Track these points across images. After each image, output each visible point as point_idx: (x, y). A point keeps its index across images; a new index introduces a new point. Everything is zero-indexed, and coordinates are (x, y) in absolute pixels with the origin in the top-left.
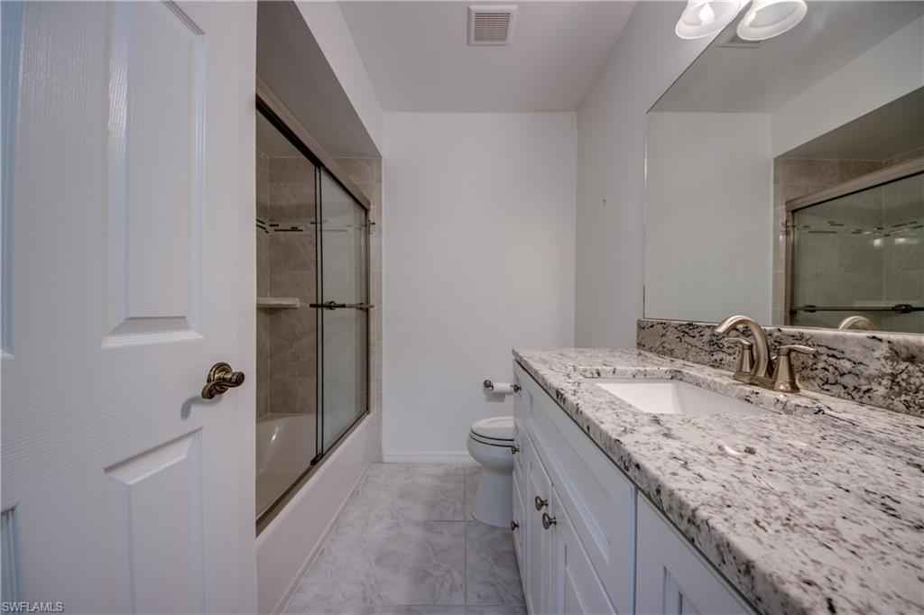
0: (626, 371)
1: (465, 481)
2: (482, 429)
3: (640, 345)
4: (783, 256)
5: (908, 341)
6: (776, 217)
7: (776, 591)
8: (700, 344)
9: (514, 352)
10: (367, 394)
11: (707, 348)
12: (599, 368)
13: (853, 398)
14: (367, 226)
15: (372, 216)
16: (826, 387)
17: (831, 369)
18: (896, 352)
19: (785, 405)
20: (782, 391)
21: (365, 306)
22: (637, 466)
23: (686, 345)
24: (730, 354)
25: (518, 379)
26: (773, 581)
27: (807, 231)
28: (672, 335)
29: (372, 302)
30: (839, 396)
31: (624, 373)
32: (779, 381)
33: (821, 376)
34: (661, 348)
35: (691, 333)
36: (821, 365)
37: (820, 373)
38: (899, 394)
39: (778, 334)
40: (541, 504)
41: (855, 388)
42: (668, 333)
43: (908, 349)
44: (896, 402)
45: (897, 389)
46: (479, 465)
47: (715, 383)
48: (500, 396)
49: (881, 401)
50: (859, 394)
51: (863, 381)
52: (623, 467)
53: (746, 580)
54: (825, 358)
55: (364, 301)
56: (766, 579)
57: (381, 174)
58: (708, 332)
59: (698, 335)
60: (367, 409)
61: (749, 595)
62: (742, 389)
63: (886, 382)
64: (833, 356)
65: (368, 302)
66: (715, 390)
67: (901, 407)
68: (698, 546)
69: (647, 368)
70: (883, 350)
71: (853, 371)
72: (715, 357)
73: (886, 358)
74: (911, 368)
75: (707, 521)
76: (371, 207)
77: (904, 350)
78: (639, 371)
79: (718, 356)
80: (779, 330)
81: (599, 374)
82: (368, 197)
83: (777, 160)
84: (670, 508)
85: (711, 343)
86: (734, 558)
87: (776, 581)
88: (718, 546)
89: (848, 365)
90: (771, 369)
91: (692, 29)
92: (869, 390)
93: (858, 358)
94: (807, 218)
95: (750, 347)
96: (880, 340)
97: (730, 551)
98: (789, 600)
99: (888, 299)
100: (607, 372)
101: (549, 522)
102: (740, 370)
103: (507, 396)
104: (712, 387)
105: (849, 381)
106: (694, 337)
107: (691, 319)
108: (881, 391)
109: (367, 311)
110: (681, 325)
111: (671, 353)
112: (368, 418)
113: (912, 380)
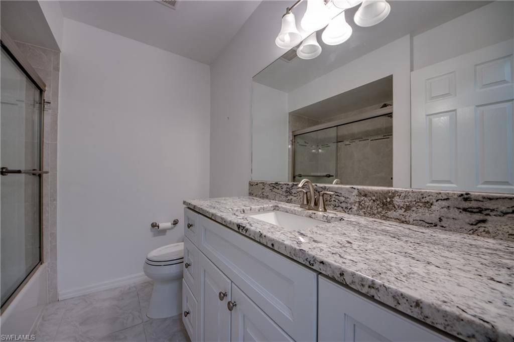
0: (256, 208)
1: (138, 294)
2: (155, 256)
3: (251, 194)
4: (291, 153)
5: (364, 189)
6: (289, 137)
7: (438, 311)
8: (281, 192)
9: (184, 203)
10: (40, 247)
11: (284, 194)
12: (243, 208)
13: (345, 212)
14: (42, 104)
15: (47, 96)
16: (335, 208)
17: (337, 201)
18: (360, 193)
19: (327, 217)
20: (321, 211)
21: (38, 172)
22: (322, 262)
23: (274, 193)
24: (295, 197)
25: (188, 219)
26: (435, 306)
27: (298, 144)
28: (267, 189)
29: (45, 169)
30: (340, 212)
31: (255, 210)
32: (320, 207)
33: (333, 204)
34: (262, 195)
35: (277, 187)
36: (333, 199)
37: (333, 203)
38: (362, 209)
39: (316, 187)
40: (223, 296)
41: (346, 208)
42: (266, 188)
43: (364, 191)
44: (361, 212)
45: (361, 207)
46: (150, 279)
47: (295, 210)
48: (164, 231)
49: (355, 212)
50: (348, 210)
51: (349, 205)
52: (308, 264)
53: (417, 310)
54: (335, 196)
55: (37, 167)
56: (431, 307)
57: (58, 64)
58: (285, 187)
59: (280, 188)
60: (40, 260)
61: (420, 317)
62: (308, 212)
63: (357, 205)
64: (338, 195)
65: (40, 168)
66: (295, 214)
67: (363, 214)
68: (378, 299)
69: (264, 206)
70: (356, 192)
71: (346, 201)
72: (288, 198)
73: (357, 195)
74: (365, 199)
75: (383, 285)
76: (46, 88)
77: (363, 192)
78: (261, 207)
79: (289, 198)
80: (316, 185)
81: (244, 211)
82: (44, 80)
83: (290, 114)
84: (353, 282)
85: (286, 192)
86: (407, 300)
87: (437, 306)
88: (394, 297)
89: (343, 199)
90: (316, 204)
91: (282, 43)
92: (351, 208)
93: (347, 196)
94: (298, 139)
95: (306, 193)
96: (355, 189)
97: (404, 298)
98: (448, 314)
99: (320, 172)
100: (247, 210)
101: (231, 306)
102: (303, 204)
103: (168, 231)
104: (293, 213)
105: (344, 205)
106: (278, 189)
107: (276, 181)
108: (356, 208)
109: (40, 176)
110: (272, 184)
111: (267, 197)
112: (41, 269)
113: (366, 203)
